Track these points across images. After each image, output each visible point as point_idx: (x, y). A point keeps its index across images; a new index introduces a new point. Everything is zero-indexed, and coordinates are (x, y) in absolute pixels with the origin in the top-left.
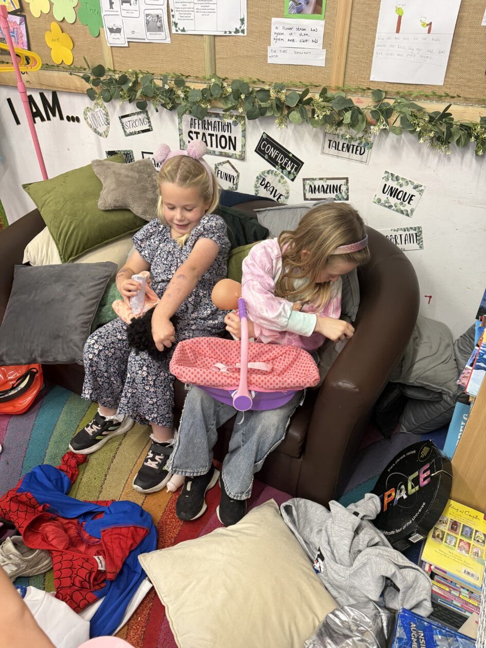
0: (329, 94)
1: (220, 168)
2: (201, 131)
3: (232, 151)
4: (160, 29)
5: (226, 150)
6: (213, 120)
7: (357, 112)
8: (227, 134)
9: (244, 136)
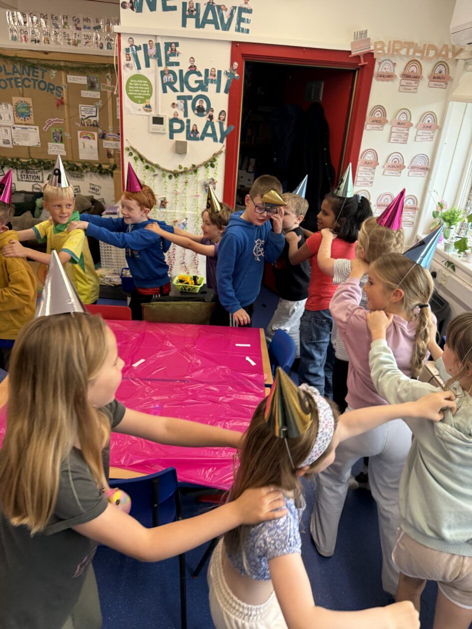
0: (69, 162)
1: (35, 186)
2: (26, 174)
3: (38, 180)
4: (9, 143)
5: (36, 180)
6: (30, 171)
7: (78, 167)
8: (36, 175)
9: (42, 175)
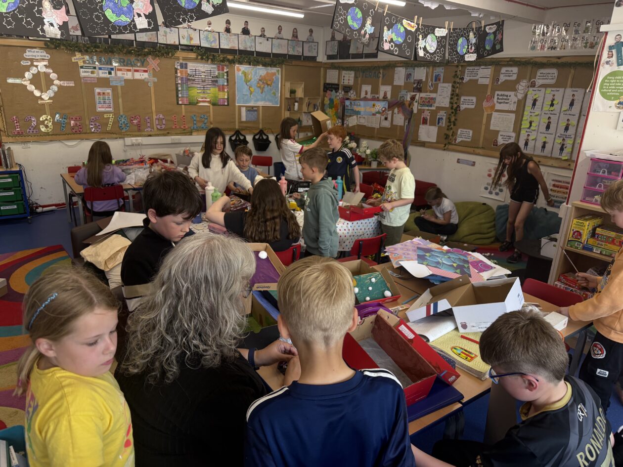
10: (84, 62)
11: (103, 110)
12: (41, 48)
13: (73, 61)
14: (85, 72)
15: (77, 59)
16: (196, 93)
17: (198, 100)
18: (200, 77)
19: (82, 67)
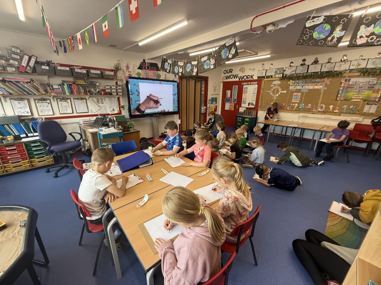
10: (293, 84)
11: (295, 101)
12: (278, 80)
13: (289, 83)
14: (292, 87)
15: (291, 82)
16: (351, 94)
17: (351, 98)
18: (358, 85)
19: (291, 85)
